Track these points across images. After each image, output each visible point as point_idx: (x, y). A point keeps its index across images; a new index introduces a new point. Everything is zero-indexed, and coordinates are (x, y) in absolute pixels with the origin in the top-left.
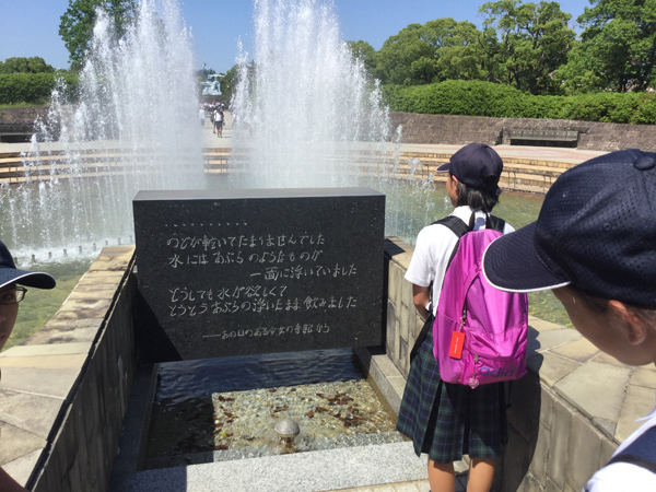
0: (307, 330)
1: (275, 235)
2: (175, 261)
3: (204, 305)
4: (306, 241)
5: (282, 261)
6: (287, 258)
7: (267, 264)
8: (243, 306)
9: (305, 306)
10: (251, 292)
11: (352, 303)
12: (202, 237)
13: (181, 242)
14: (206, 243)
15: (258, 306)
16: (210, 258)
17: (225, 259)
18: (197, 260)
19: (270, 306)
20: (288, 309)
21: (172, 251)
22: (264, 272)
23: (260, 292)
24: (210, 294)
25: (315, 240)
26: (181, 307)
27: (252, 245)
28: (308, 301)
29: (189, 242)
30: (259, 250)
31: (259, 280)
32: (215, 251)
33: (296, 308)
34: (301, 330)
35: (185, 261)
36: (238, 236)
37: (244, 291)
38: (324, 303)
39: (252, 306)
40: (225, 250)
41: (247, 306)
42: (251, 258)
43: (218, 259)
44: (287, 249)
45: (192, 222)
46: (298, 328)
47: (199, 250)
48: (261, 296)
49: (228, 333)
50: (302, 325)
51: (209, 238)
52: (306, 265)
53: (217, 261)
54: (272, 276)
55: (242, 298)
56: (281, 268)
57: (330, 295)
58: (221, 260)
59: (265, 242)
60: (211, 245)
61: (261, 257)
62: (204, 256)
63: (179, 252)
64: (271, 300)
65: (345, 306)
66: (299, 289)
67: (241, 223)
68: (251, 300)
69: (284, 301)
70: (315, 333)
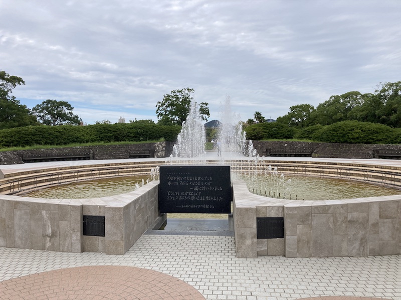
0: (207, 207)
1: (197, 177)
2: (169, 183)
3: (177, 197)
4: (207, 179)
5: (199, 185)
6: (201, 184)
7: (195, 186)
8: (188, 198)
9: (206, 199)
10: (190, 194)
11: (221, 199)
12: (177, 177)
13: (171, 178)
14: (178, 179)
15: (192, 198)
16: (179, 183)
17: (183, 183)
18: (175, 183)
19: (196, 198)
20: (201, 200)
22: (194, 188)
23: (193, 194)
25: (209, 179)
26: (171, 197)
27: (191, 180)
28: (207, 197)
29: (173, 178)
30: (193, 181)
31: (193, 190)
32: (180, 181)
33: (204, 199)
35: (172, 183)
36: (187, 177)
37: (188, 193)
38: (212, 199)
40: (183, 180)
42: (190, 183)
43: (181, 183)
44: (201, 181)
45: (174, 172)
46: (204, 206)
47: (176, 180)
49: (183, 206)
51: (179, 177)
52: (207, 186)
54: (196, 189)
55: (188, 195)
56: (199, 187)
57: (214, 196)
59: (195, 179)
61: (193, 183)
62: (177, 182)
63: (170, 180)
64: (196, 196)
66: (204, 194)
67: (188, 173)
68: (190, 196)
69: (200, 197)
70: (209, 208)
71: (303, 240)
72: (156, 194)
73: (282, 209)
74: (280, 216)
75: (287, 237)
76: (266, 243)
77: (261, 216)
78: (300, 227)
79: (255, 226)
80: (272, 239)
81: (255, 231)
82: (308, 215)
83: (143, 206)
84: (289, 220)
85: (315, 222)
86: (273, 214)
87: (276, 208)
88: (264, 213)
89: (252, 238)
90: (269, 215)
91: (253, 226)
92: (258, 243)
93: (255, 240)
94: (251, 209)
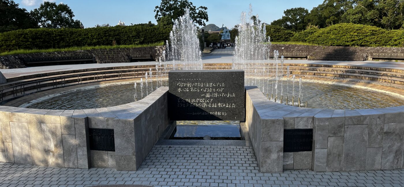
0: (219, 114)
1: (209, 83)
2: (180, 89)
4: (219, 85)
5: (211, 91)
6: (213, 90)
7: (206, 92)
8: (199, 105)
9: (218, 106)
10: (201, 100)
11: (234, 105)
12: (187, 83)
13: (181, 84)
14: (188, 85)
15: (203, 105)
16: (190, 89)
17: (194, 90)
18: (185, 90)
19: (207, 105)
20: (213, 106)
21: (179, 87)
22: (205, 95)
23: (204, 101)
24: (189, 100)
25: (222, 85)
26: (181, 104)
27: (202, 86)
28: (219, 104)
29: (183, 84)
30: (204, 88)
31: (204, 97)
32: (191, 87)
33: (215, 106)
34: (217, 114)
35: (182, 90)
36: (198, 83)
37: (200, 100)
38: (224, 105)
39: (202, 105)
40: (194, 87)
41: (200, 105)
42: (202, 90)
43: (192, 90)
44: (213, 87)
45: (184, 78)
47: (186, 87)
48: (205, 102)
49: (194, 113)
50: (217, 112)
51: (189, 83)
52: (219, 93)
53: (191, 91)
54: (208, 96)
55: (199, 102)
56: (211, 93)
57: (226, 103)
58: (193, 90)
59: (206, 85)
60: (190, 85)
61: (205, 90)
62: (188, 89)
63: (181, 87)
64: (208, 103)
65: (231, 107)
66: (216, 100)
67: (199, 79)
68: (202, 103)
69: (212, 104)
70: (222, 115)
71: (334, 154)
72: (165, 101)
73: (311, 120)
74: (309, 128)
75: (316, 151)
76: (292, 156)
77: (289, 128)
78: (331, 139)
79: (282, 139)
80: (300, 153)
81: (282, 144)
82: (340, 127)
83: (154, 115)
84: (319, 132)
85: (348, 134)
86: (301, 125)
87: (305, 119)
88: (291, 124)
89: (278, 152)
90: (297, 127)
91: (280, 139)
92: (284, 157)
93: (282, 154)
94: (278, 120)
